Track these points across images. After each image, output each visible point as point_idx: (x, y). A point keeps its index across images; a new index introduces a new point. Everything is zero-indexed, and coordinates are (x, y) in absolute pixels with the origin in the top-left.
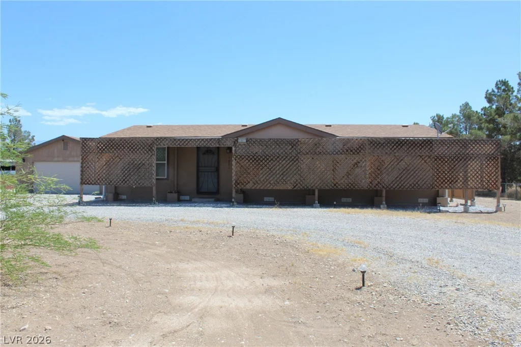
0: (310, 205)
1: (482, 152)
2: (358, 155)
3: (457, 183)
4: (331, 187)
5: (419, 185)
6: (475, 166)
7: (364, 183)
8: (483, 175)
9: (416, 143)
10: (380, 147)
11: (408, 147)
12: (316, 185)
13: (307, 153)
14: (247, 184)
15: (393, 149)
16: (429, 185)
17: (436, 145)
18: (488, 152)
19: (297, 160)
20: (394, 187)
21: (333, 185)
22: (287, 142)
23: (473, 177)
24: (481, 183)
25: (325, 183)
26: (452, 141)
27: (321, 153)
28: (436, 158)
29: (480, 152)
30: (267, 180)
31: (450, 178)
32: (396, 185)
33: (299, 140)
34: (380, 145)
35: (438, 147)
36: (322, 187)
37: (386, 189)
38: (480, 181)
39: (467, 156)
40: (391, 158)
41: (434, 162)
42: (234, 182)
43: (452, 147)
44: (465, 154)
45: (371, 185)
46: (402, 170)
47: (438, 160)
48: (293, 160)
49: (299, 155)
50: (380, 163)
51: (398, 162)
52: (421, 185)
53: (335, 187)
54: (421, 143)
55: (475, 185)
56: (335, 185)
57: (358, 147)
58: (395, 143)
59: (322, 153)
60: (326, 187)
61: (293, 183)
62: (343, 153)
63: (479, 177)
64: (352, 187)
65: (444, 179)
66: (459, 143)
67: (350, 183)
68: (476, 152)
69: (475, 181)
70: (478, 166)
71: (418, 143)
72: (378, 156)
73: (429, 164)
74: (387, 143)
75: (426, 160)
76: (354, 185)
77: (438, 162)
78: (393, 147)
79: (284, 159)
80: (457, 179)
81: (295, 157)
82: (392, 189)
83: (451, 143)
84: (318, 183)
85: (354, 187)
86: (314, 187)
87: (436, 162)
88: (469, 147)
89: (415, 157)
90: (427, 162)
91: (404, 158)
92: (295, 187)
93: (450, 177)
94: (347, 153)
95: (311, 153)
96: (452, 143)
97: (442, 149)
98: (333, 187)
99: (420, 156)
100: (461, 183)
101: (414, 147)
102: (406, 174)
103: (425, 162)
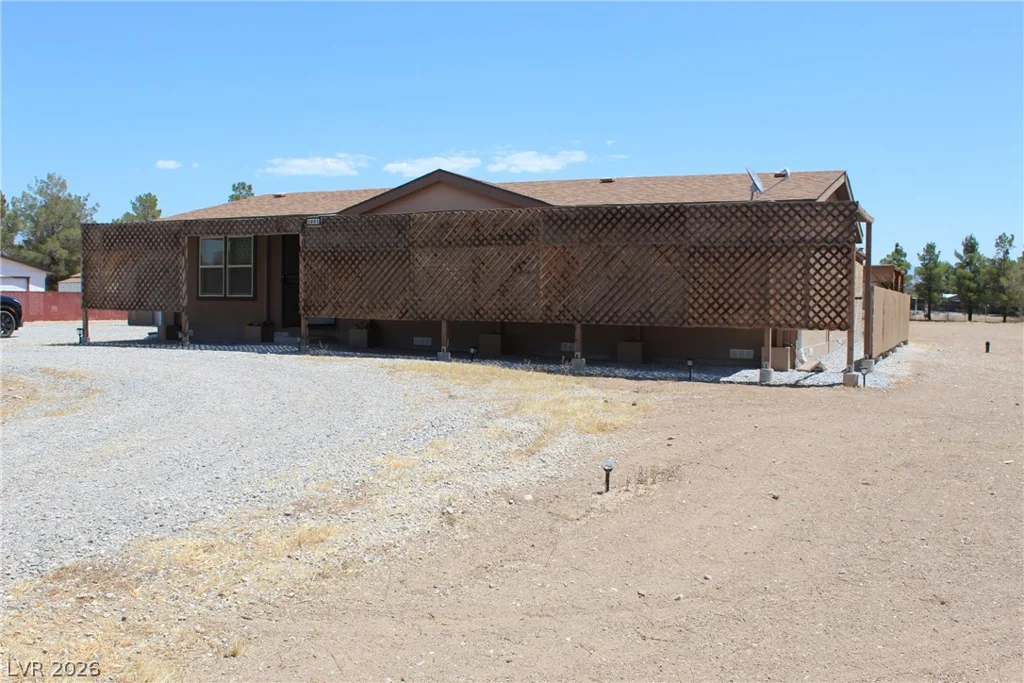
0: (430, 352)
1: (807, 234)
2: (523, 246)
3: (741, 311)
4: (469, 316)
5: (652, 315)
6: (789, 270)
7: (534, 309)
8: (808, 294)
9: (647, 215)
10: (568, 227)
11: (628, 225)
12: (442, 312)
13: (426, 245)
14: (323, 309)
15: (596, 231)
16: (676, 316)
17: (693, 220)
18: (824, 234)
19: (407, 258)
20: (598, 319)
21: (474, 312)
22: (391, 221)
23: (783, 296)
24: (803, 313)
25: (458, 308)
26: (734, 210)
27: (450, 243)
28: (692, 250)
29: (802, 234)
30: (357, 300)
31: (726, 301)
32: (602, 314)
33: (412, 216)
34: (569, 222)
35: (698, 226)
36: (453, 317)
37: (580, 322)
38: (799, 308)
39: (769, 244)
40: (593, 252)
41: (687, 260)
42: (302, 304)
43: (733, 224)
44: (765, 239)
45: (549, 313)
46: (616, 280)
47: (697, 255)
48: (400, 258)
49: (410, 248)
50: (568, 263)
51: (607, 260)
52: (657, 316)
53: (477, 316)
54: (657, 215)
55: (788, 318)
56: (477, 312)
57: (523, 228)
58: (600, 216)
59: (453, 244)
60: (461, 316)
61: (400, 307)
62: (493, 242)
63: (799, 297)
64: (510, 317)
65: (711, 301)
66: (749, 214)
67: (499, 309)
68: (791, 234)
69: (788, 308)
70: (795, 270)
71: (652, 215)
73: (677, 264)
74: (582, 217)
75: (671, 256)
76: (515, 312)
77: (697, 260)
78: (596, 226)
79: (385, 258)
80: (742, 301)
81: (404, 253)
82: (593, 323)
83: (728, 215)
84: (446, 307)
85: (515, 317)
86: (438, 317)
87: (692, 260)
88: (775, 223)
89: (644, 249)
90: (672, 260)
91: (620, 251)
92: (404, 315)
93: (726, 296)
94: (501, 242)
95: (434, 245)
96: (733, 214)
97: (708, 230)
98: (474, 317)
99: (655, 245)
100: (751, 312)
101: (643, 225)
102: (625, 289)
103: (668, 260)
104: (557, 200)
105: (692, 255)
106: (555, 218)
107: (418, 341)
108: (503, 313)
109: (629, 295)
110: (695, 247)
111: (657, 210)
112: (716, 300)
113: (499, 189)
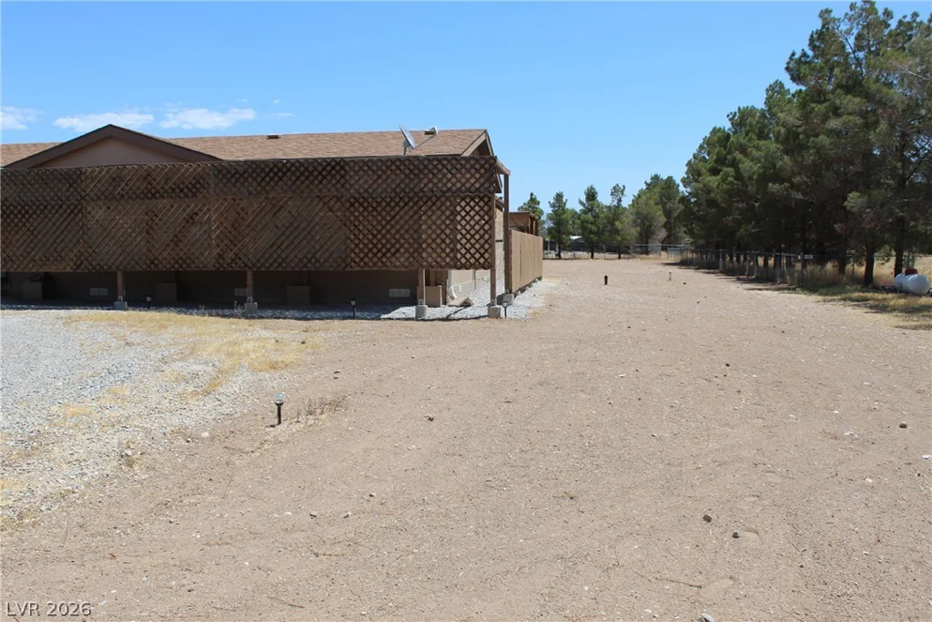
0: (107, 302)
1: (454, 185)
2: (194, 199)
3: (398, 255)
4: (145, 267)
5: (317, 261)
6: (439, 217)
7: (207, 258)
8: (455, 237)
10: (237, 180)
11: (294, 178)
12: (117, 263)
13: (99, 198)
15: (263, 184)
16: (339, 260)
17: (352, 173)
18: (468, 185)
19: (80, 211)
20: (267, 265)
21: (148, 262)
22: (61, 175)
23: (434, 241)
24: (451, 255)
25: (133, 259)
26: (389, 164)
27: (123, 196)
28: (352, 200)
29: (449, 185)
30: (29, 254)
31: (384, 245)
32: (271, 261)
33: (83, 170)
34: (237, 176)
35: (357, 178)
36: (129, 267)
37: (251, 268)
38: (448, 250)
39: (421, 194)
40: (261, 203)
41: (348, 209)
43: (388, 177)
44: (416, 190)
45: (221, 261)
46: (284, 229)
47: (357, 205)
48: (72, 212)
49: (83, 202)
50: (238, 214)
51: (275, 210)
52: (322, 261)
53: (152, 266)
54: (320, 169)
55: (439, 260)
56: (152, 262)
57: (194, 182)
58: (267, 170)
59: (126, 196)
60: (137, 267)
61: (75, 259)
62: (165, 195)
63: (448, 241)
64: (184, 266)
65: (371, 246)
66: (402, 167)
67: (173, 259)
68: (440, 185)
69: (439, 250)
70: (443, 217)
71: (315, 169)
72: (233, 199)
73: (339, 214)
74: (250, 171)
75: (333, 206)
76: (188, 261)
77: (357, 210)
78: (263, 179)
79: (57, 211)
80: (398, 246)
81: (76, 207)
82: (263, 269)
83: (384, 168)
84: (121, 258)
85: (189, 266)
86: (113, 268)
87: (352, 209)
88: (426, 175)
89: (309, 200)
90: (334, 209)
91: (286, 202)
92: (78, 267)
93: (384, 241)
94: (174, 195)
95: (106, 198)
96: (388, 167)
97: (366, 182)
98: (149, 267)
99: (318, 197)
100: (407, 255)
101: (307, 177)
102: (292, 238)
103: (331, 210)
104: (226, 155)
105: (352, 205)
106: (224, 172)
107: (94, 291)
108: (177, 262)
109: (296, 242)
110: (354, 198)
111: (320, 164)
112: (375, 246)
113: (170, 144)
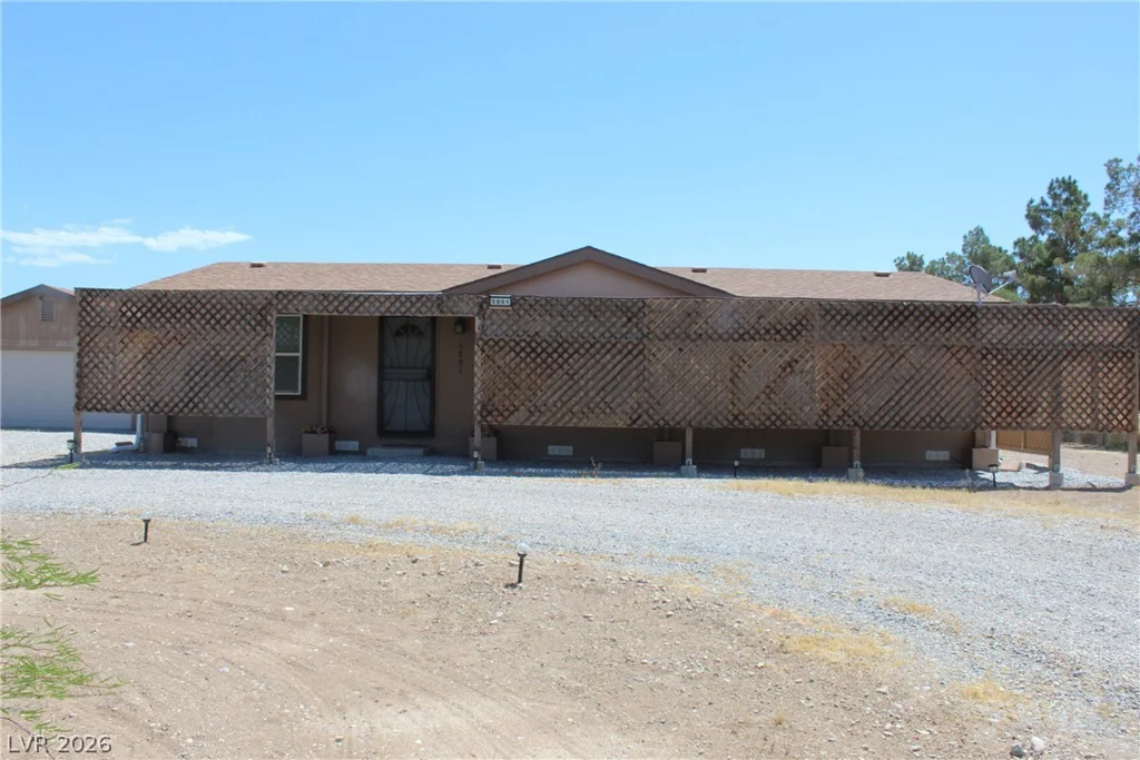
1: (1095, 338)
2: (794, 342)
3: (1035, 415)
4: (725, 423)
5: (942, 420)
6: (1080, 374)
7: (808, 414)
8: (1097, 397)
9: (937, 314)
10: (849, 323)
11: (917, 324)
12: (688, 418)
13: (667, 336)
14: (512, 413)
15: (880, 329)
16: (968, 420)
17: (984, 321)
18: (1110, 339)
19: (641, 352)
20: (882, 424)
21: (731, 418)
22: (617, 306)
23: (1074, 399)
24: (1093, 416)
25: (710, 413)
27: (701, 335)
28: (984, 352)
29: (1091, 338)
30: (564, 404)
31: (1019, 404)
32: (887, 419)
33: (647, 302)
34: (849, 318)
35: (990, 326)
36: (704, 423)
37: (861, 427)
38: (1089, 411)
39: (1060, 348)
40: (877, 350)
41: (980, 362)
42: (479, 407)
43: (1025, 327)
44: (1056, 343)
45: (825, 418)
46: (903, 381)
47: (989, 356)
48: (630, 352)
49: (645, 341)
50: (849, 363)
51: (893, 360)
52: (948, 420)
53: (736, 423)
54: (948, 314)
55: (1079, 421)
56: (736, 418)
57: (794, 322)
58: (886, 313)
59: (704, 336)
60: (715, 423)
61: (629, 411)
62: (757, 337)
63: (1089, 400)
64: (778, 423)
65: (1004, 404)
66: (1040, 317)
67: (774, 414)
68: (1081, 338)
69: (1079, 410)
71: (942, 314)
72: (843, 345)
73: (969, 366)
74: (865, 312)
75: (962, 357)
76: (783, 418)
77: (989, 362)
78: (881, 323)
79: (608, 351)
80: (1034, 405)
81: (636, 346)
82: (877, 428)
83: (1020, 317)
84: (693, 412)
85: (784, 423)
86: (683, 423)
87: (984, 362)
88: (1065, 327)
89: (934, 350)
90: (963, 361)
91: (907, 351)
92: (635, 421)
93: (1019, 399)
94: (768, 337)
95: (677, 337)
96: (1025, 316)
97: (1000, 331)
98: (732, 424)
99: (945, 346)
100: (1045, 415)
101: (933, 324)
102: (913, 392)
103: (959, 361)
104: (742, 290)
105: (984, 357)
106: (833, 312)
107: (553, 450)
108: (769, 419)
109: (918, 398)
110: (987, 349)
111: (948, 308)
112: (1009, 404)
113: (664, 272)
